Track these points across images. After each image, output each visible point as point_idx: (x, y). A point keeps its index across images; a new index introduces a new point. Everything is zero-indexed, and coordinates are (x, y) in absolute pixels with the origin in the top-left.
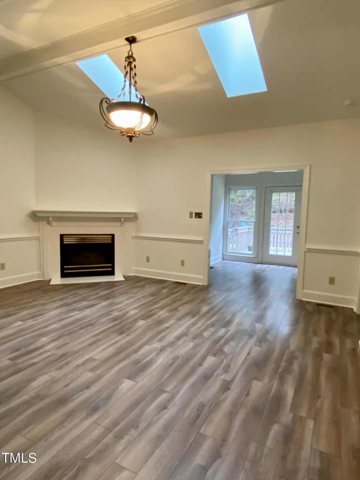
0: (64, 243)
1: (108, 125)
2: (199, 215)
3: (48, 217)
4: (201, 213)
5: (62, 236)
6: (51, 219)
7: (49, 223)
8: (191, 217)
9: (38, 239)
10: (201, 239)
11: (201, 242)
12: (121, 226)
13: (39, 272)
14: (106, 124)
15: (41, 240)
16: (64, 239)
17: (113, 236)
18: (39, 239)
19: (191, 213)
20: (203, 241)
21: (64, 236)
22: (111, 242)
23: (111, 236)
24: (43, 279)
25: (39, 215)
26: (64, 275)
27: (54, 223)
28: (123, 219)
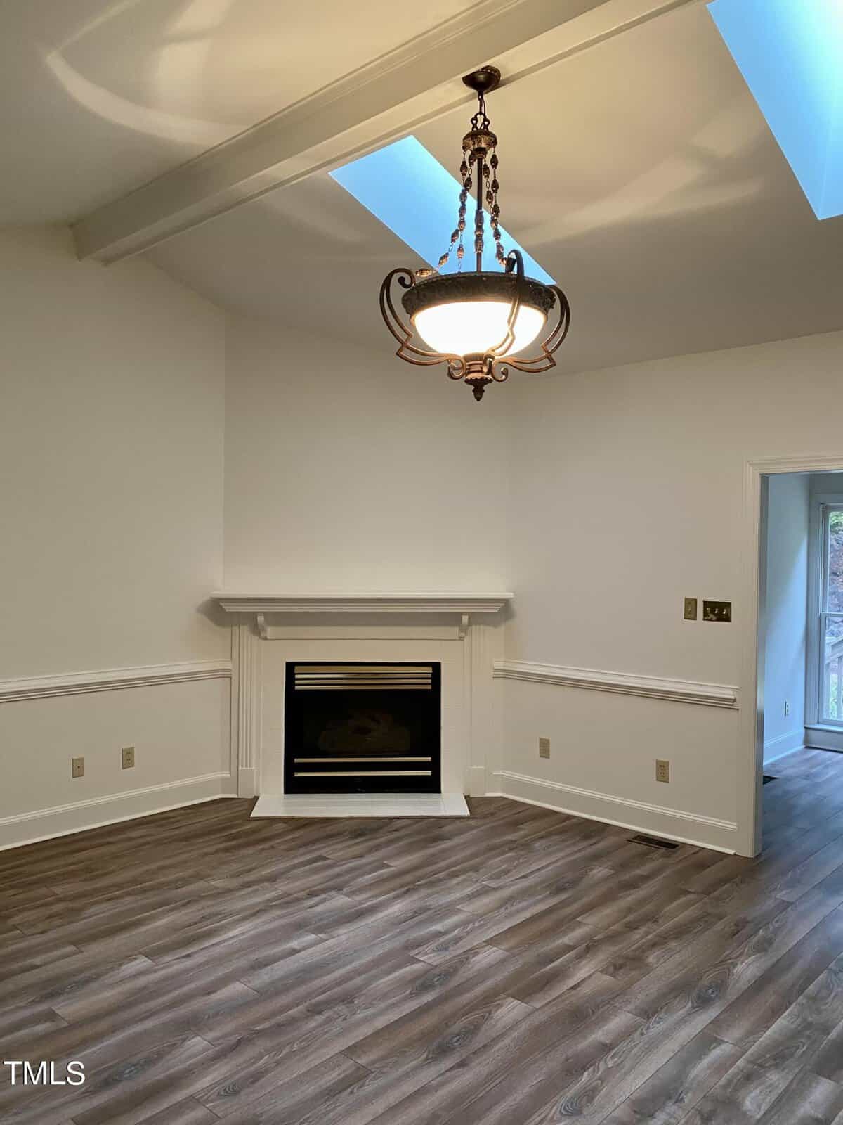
0: (297, 688)
1: (405, 353)
2: (718, 611)
3: (254, 615)
4: (728, 605)
5: (290, 667)
6: (261, 619)
7: (257, 630)
8: (690, 614)
9: (225, 675)
10: (729, 694)
11: (727, 704)
12: (461, 638)
13: (226, 774)
14: (401, 350)
15: (235, 678)
16: (297, 676)
17: (436, 667)
18: (231, 678)
19: (690, 605)
20: (734, 700)
21: (297, 669)
22: (429, 687)
23: (430, 670)
24: (234, 796)
25: (229, 608)
26: (293, 786)
27: (270, 631)
28: (465, 619)
